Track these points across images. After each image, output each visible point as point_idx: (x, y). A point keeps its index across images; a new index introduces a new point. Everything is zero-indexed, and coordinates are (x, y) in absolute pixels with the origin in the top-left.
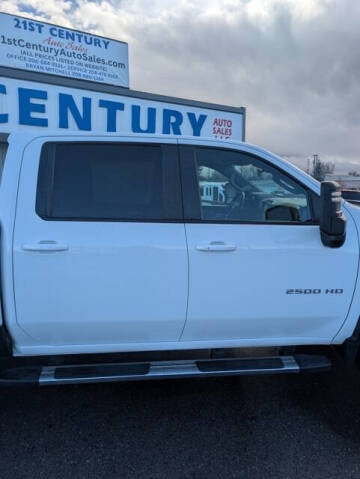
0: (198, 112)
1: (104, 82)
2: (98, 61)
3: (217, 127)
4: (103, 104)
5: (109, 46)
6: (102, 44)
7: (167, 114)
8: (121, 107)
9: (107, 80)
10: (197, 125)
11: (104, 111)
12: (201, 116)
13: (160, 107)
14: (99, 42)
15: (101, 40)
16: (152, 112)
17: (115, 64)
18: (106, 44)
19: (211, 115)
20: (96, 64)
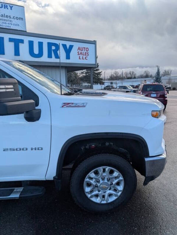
0: (68, 44)
1: (11, 28)
2: (7, 16)
3: (80, 52)
4: (11, 40)
5: (13, 8)
6: (9, 7)
7: (50, 45)
8: (22, 41)
9: (13, 27)
10: (68, 51)
11: (12, 44)
12: (70, 46)
13: (45, 42)
14: (7, 6)
15: (8, 5)
16: (41, 44)
17: (17, 18)
18: (11, 8)
19: (76, 45)
20: (6, 18)
